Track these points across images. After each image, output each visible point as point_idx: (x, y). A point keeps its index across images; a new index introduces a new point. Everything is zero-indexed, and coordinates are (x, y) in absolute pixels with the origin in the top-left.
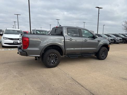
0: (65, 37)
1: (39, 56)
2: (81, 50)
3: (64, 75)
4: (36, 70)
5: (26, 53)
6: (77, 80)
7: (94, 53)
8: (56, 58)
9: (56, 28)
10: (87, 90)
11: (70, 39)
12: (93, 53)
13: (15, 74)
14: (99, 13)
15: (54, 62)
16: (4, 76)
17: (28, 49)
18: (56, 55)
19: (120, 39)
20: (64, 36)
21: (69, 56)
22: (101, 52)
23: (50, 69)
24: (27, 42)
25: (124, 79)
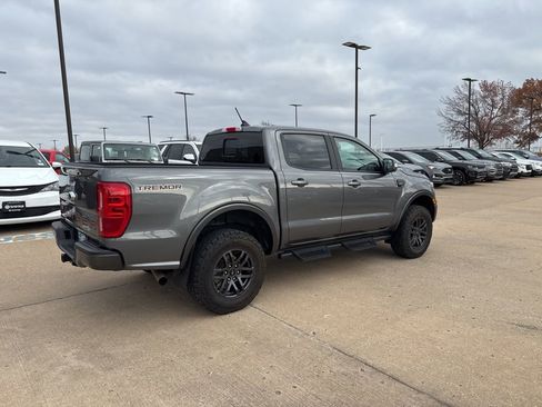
0: (278, 174)
1: (178, 263)
2: (342, 223)
3: (297, 340)
4: (165, 332)
5: (117, 255)
6: (363, 357)
7: (385, 233)
8: (246, 265)
9: (227, 136)
10: (419, 392)
11: (299, 179)
12: (379, 234)
13: (75, 363)
14: (357, 68)
15: (237, 283)
16: (24, 380)
17: (130, 236)
18: (245, 255)
19: (445, 170)
20: (275, 169)
21: (294, 255)
22: (408, 226)
23: (224, 317)
24: (126, 206)
25: (528, 327)
